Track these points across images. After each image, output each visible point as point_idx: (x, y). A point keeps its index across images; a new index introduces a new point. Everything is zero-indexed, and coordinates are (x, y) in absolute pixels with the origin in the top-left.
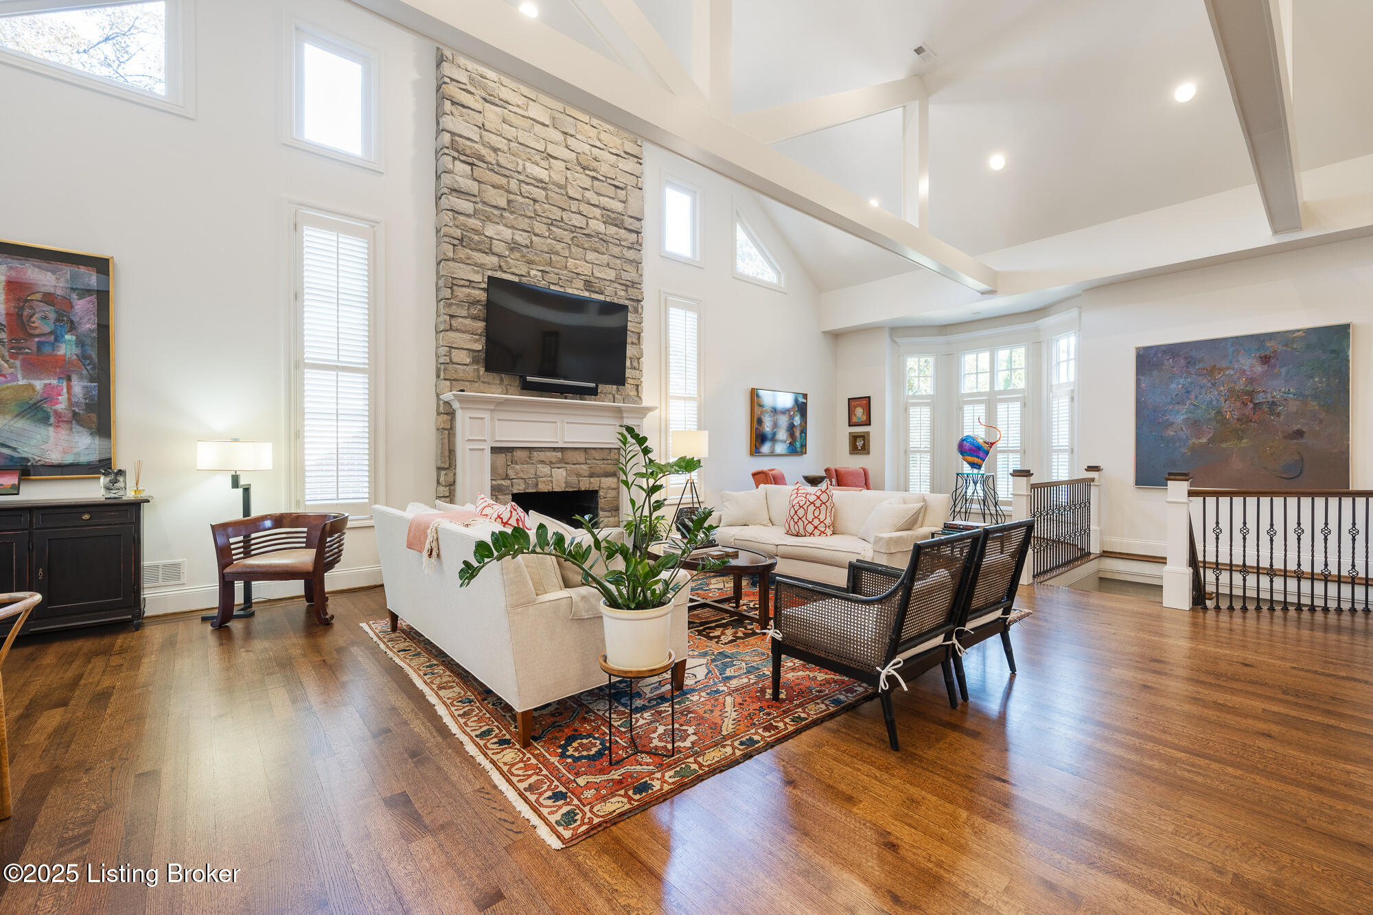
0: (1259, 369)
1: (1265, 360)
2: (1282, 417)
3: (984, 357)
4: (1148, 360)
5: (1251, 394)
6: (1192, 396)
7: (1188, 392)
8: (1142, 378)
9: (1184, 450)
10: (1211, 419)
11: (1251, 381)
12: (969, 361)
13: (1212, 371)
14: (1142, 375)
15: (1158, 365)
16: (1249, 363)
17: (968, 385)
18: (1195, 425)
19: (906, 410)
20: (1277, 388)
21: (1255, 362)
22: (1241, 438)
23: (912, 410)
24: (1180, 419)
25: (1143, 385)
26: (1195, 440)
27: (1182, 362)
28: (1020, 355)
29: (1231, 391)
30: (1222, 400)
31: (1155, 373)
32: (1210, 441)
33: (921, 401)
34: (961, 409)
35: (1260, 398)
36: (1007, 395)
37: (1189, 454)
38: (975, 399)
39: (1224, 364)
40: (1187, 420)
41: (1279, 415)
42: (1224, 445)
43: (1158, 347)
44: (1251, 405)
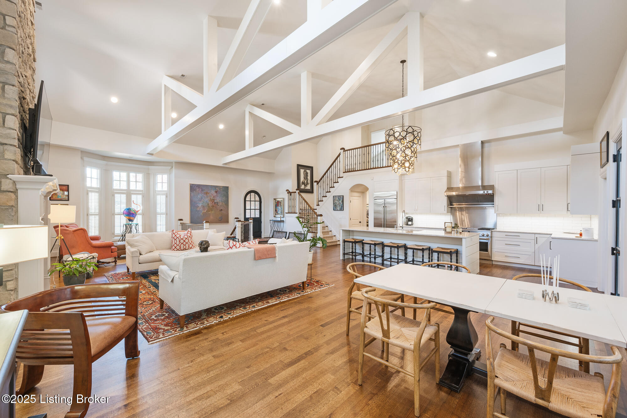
0: (215, 194)
1: (216, 192)
2: (219, 206)
3: (124, 175)
4: (193, 188)
5: (214, 200)
6: (203, 199)
7: (202, 198)
8: (191, 193)
9: (201, 214)
10: (206, 206)
11: (214, 197)
12: (116, 175)
13: (207, 193)
14: (192, 192)
15: (195, 190)
16: (213, 192)
17: (116, 185)
18: (203, 207)
19: (88, 194)
20: (218, 199)
21: (214, 192)
22: (212, 211)
23: (90, 194)
24: (200, 205)
25: (192, 195)
26: (203, 211)
27: (201, 190)
28: (140, 177)
29: (210, 199)
30: (209, 201)
31: (194, 192)
32: (207, 211)
33: (93, 190)
34: (113, 195)
35: (215, 201)
36: (137, 192)
37: (202, 215)
38: (120, 192)
39: (209, 192)
40: (202, 206)
41: (218, 205)
42: (209, 213)
43: (195, 184)
44: (214, 203)
